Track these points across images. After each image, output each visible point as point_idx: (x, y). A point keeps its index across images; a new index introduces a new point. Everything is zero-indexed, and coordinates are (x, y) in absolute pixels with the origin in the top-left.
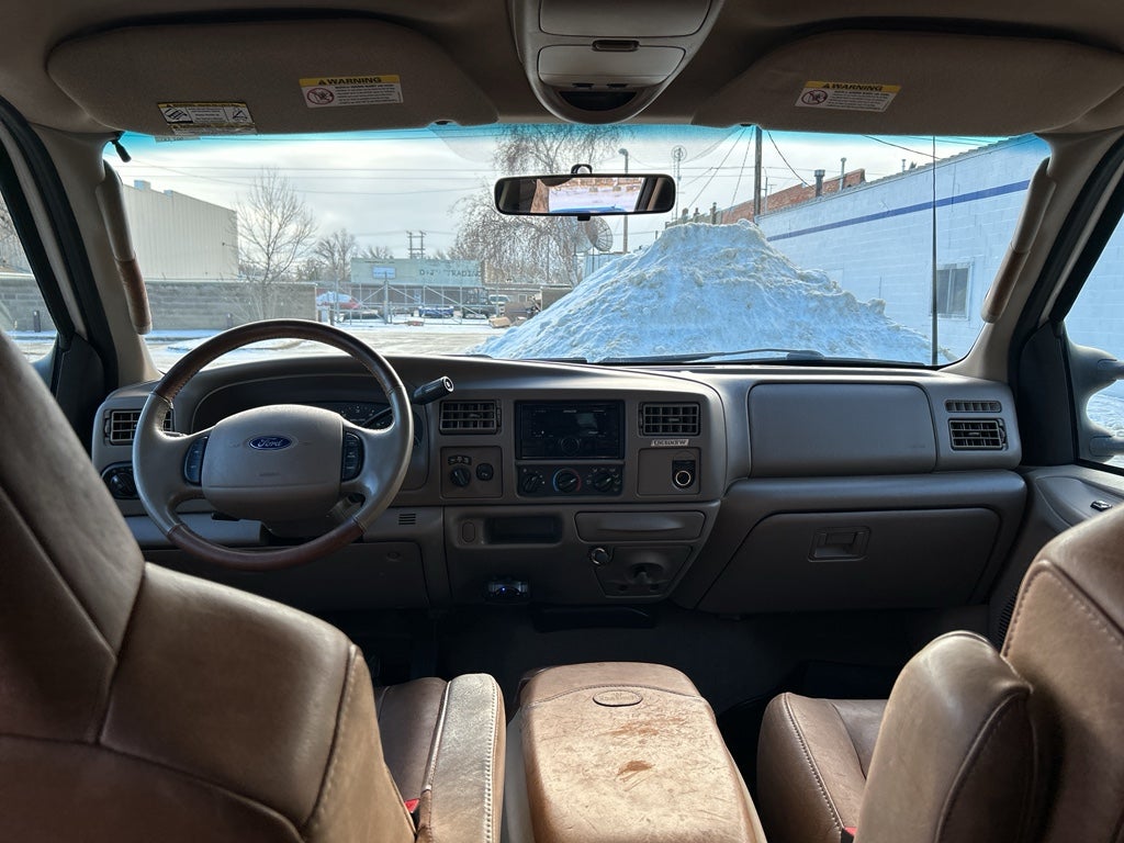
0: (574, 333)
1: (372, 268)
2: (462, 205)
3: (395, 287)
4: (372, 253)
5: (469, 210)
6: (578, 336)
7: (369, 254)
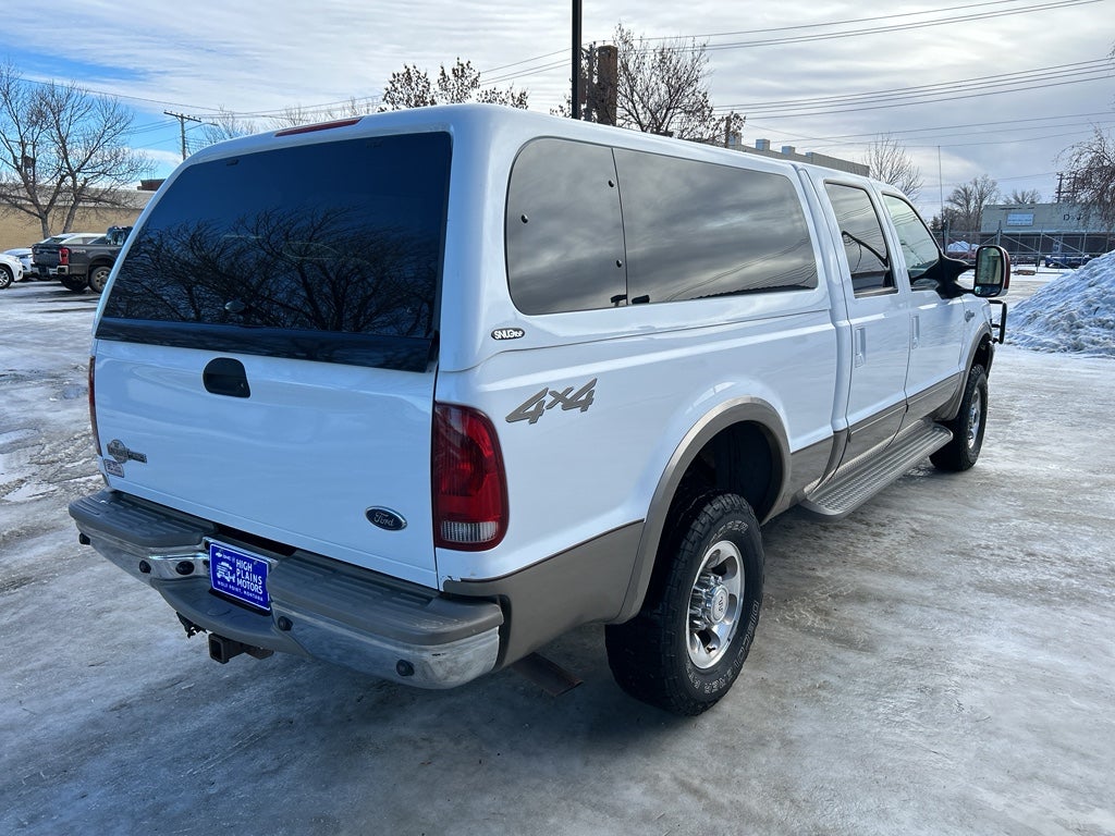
0: (1096, 275)
1: (1007, 215)
2: (1069, 153)
3: (1007, 235)
4: (1016, 198)
5: (1075, 158)
6: (1097, 277)
7: (1013, 200)
